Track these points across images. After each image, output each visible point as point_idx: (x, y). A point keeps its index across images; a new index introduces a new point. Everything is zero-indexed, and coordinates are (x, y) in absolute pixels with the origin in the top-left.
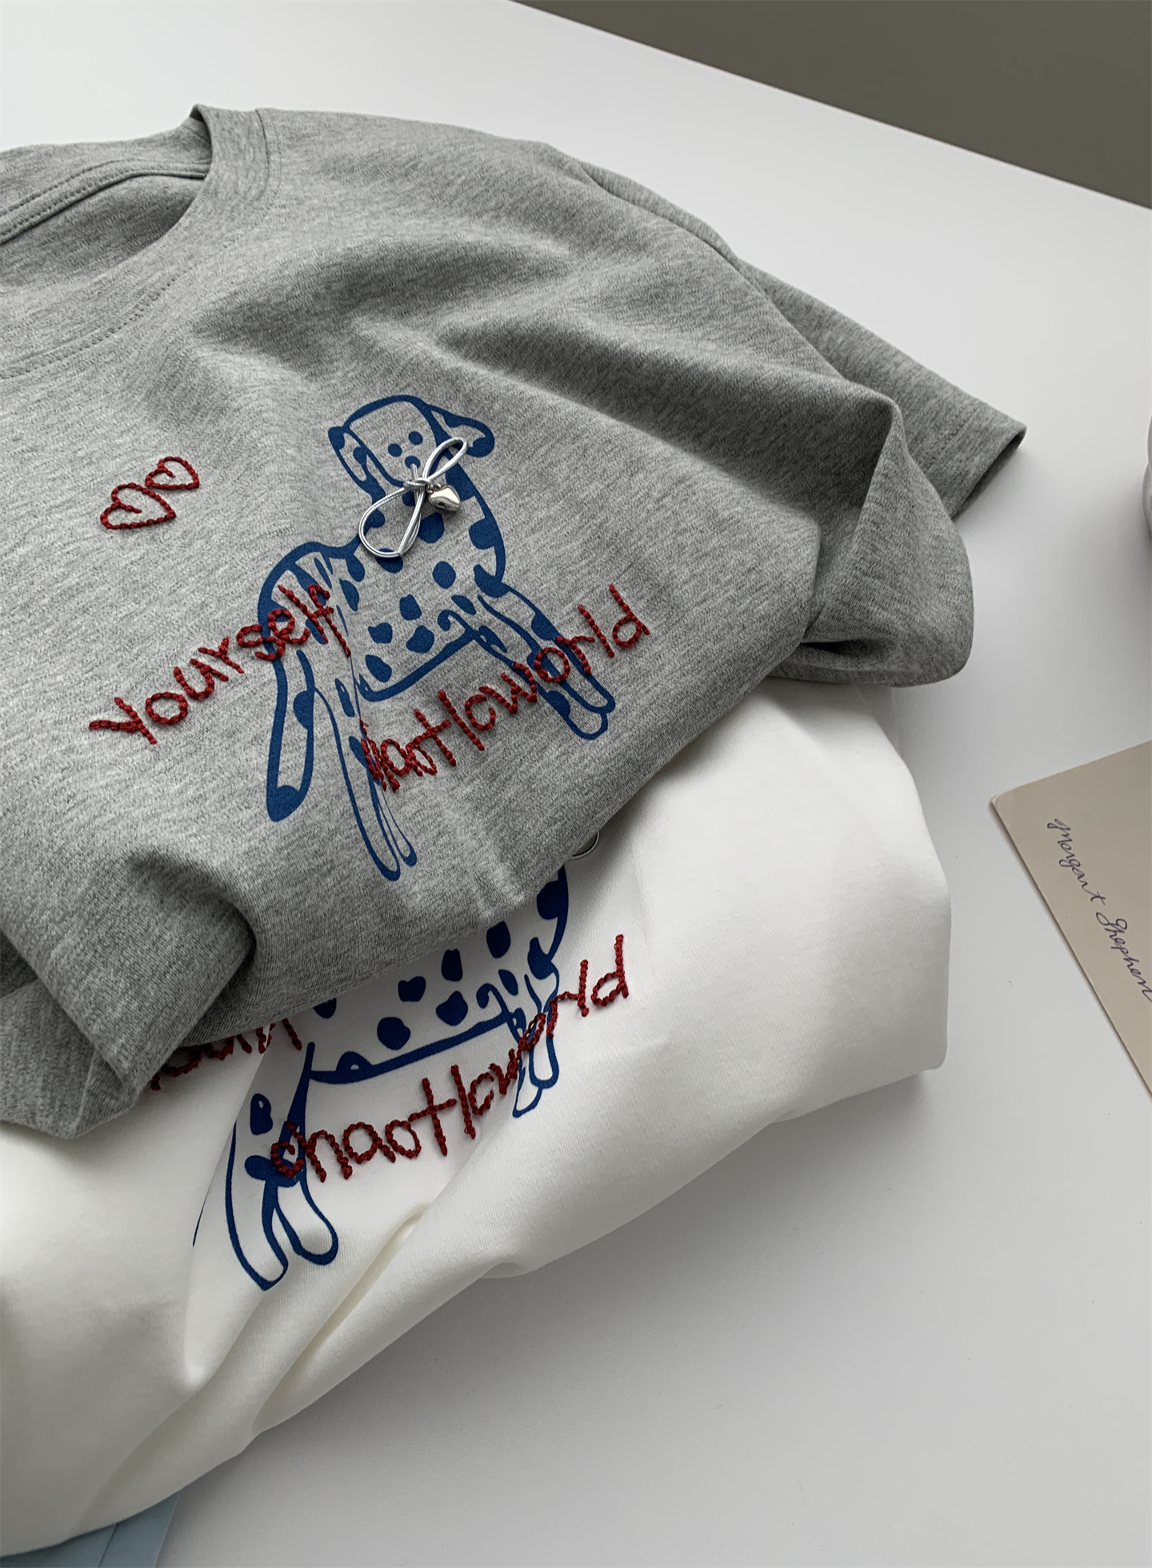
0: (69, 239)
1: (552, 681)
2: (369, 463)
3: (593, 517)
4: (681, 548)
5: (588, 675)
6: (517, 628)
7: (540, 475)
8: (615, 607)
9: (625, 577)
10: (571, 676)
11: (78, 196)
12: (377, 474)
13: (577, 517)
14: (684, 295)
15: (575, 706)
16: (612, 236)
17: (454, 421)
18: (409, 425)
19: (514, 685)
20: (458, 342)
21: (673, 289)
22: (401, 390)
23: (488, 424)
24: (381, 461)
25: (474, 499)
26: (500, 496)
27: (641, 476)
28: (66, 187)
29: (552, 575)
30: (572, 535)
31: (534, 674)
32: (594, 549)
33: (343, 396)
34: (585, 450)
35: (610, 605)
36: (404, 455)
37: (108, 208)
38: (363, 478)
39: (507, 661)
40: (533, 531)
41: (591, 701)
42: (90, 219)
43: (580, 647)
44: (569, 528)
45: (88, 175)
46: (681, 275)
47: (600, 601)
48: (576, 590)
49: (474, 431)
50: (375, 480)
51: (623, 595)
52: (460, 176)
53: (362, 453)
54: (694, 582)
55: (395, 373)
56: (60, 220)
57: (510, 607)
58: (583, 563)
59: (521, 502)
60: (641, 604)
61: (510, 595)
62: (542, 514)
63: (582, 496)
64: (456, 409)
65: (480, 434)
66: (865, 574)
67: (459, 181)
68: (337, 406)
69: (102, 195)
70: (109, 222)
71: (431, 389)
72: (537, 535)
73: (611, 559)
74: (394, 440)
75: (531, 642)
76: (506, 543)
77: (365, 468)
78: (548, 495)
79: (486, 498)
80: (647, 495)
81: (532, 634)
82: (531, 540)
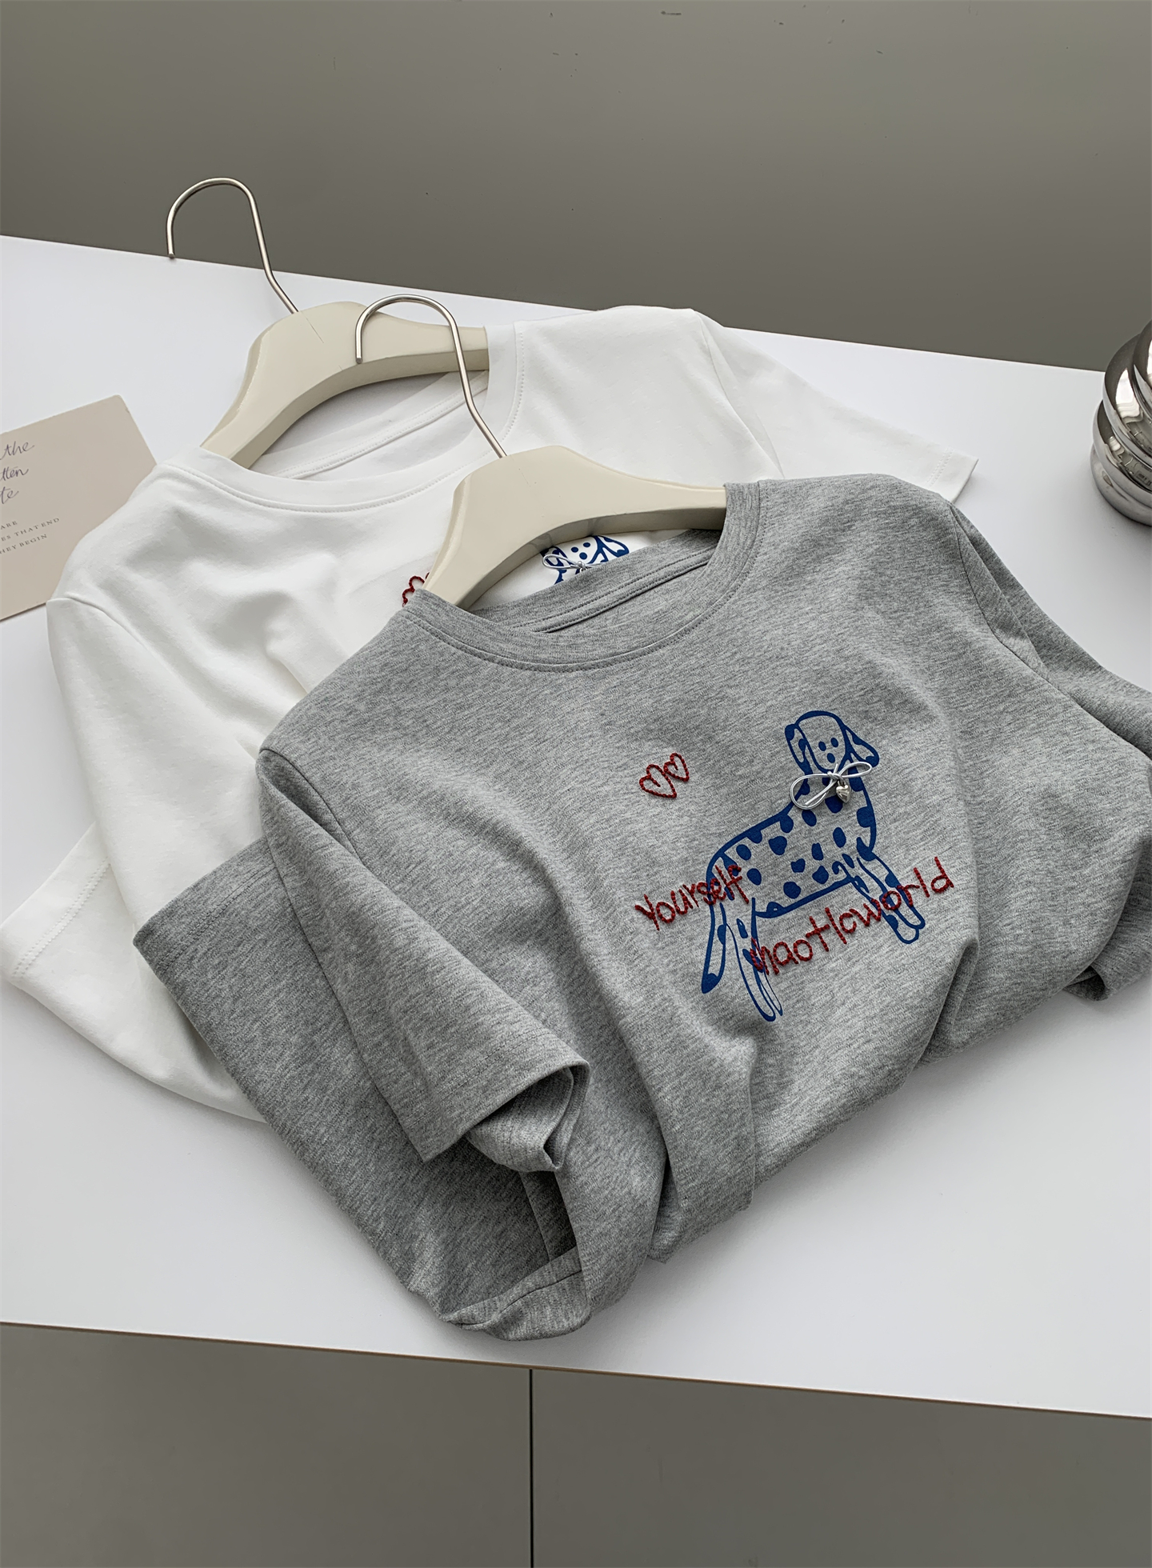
1: (890, 909)
2: (807, 750)
5: (911, 906)
6: (877, 880)
7: (904, 785)
8: (936, 870)
10: (901, 907)
12: (810, 759)
15: (901, 924)
17: (857, 740)
18: (832, 732)
19: (870, 911)
24: (813, 751)
25: (861, 794)
26: (877, 794)
29: (901, 851)
30: (917, 826)
31: (882, 905)
33: (796, 704)
36: (827, 751)
38: (802, 760)
39: (868, 898)
40: (894, 820)
41: (911, 922)
43: (910, 891)
44: (917, 821)
48: (914, 860)
49: (868, 750)
50: (808, 763)
51: (942, 863)
53: (803, 743)
57: (875, 868)
58: (921, 844)
59: (889, 801)
60: (951, 868)
61: (876, 861)
62: (901, 810)
65: (871, 754)
68: (792, 710)
71: (848, 716)
72: (896, 824)
74: (822, 739)
75: (883, 888)
77: (804, 753)
78: (906, 799)
79: (869, 794)
81: (885, 884)
82: (892, 826)
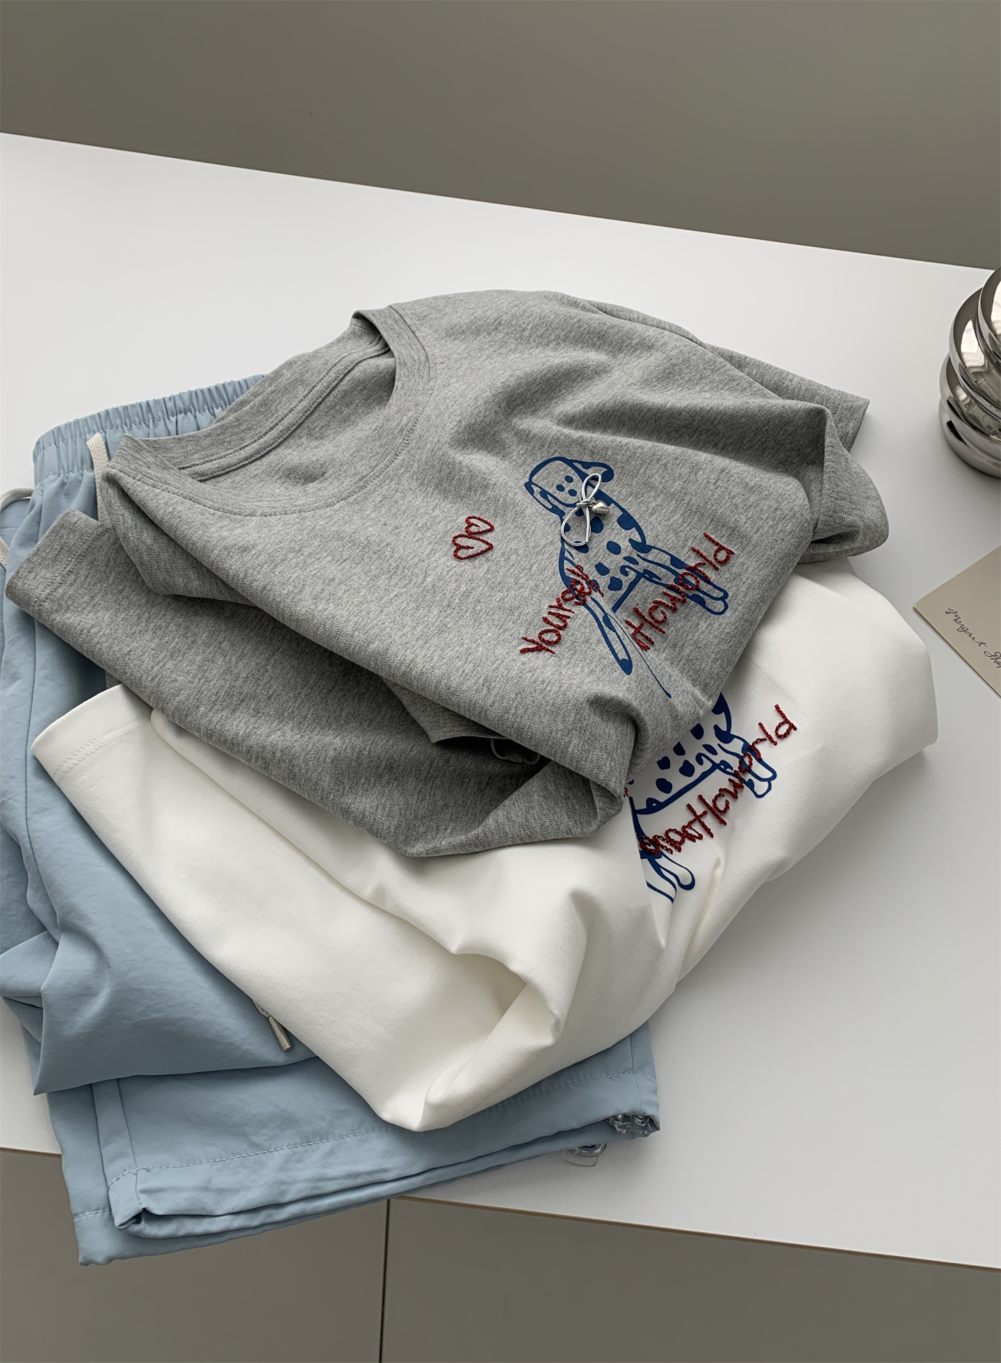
0: (338, 407)
2: (550, 498)
3: (683, 500)
4: (736, 506)
5: (709, 582)
6: (662, 566)
7: (645, 484)
8: (710, 544)
9: (711, 527)
10: (700, 585)
11: (337, 382)
12: (556, 503)
13: (674, 502)
14: (684, 369)
15: (707, 600)
16: (630, 343)
17: (587, 465)
18: (563, 473)
19: (670, 596)
20: (570, 421)
21: (677, 367)
22: (552, 454)
23: (607, 463)
24: (556, 495)
25: (613, 505)
26: (626, 500)
27: (701, 473)
28: (328, 379)
29: (671, 535)
30: (674, 511)
32: (689, 516)
33: (521, 466)
34: (666, 466)
35: (707, 544)
36: (567, 490)
37: (353, 385)
38: (550, 507)
39: (663, 585)
40: (652, 514)
41: (715, 595)
42: (346, 394)
43: (700, 569)
44: (671, 509)
45: (335, 369)
46: (679, 359)
47: (701, 543)
48: (686, 540)
49: (600, 468)
50: (556, 507)
51: (713, 537)
52: (529, 324)
53: (544, 494)
54: (749, 522)
55: (546, 446)
56: (331, 397)
57: (656, 556)
58: (685, 525)
59: (639, 501)
60: (724, 539)
61: (653, 550)
62: (654, 504)
63: (673, 490)
64: (587, 459)
65: (604, 470)
66: (837, 499)
67: (529, 327)
68: (521, 471)
69: (347, 378)
70: (355, 393)
71: (569, 451)
72: (655, 516)
73: (700, 520)
74: (557, 483)
75: (673, 572)
76: (640, 524)
77: (549, 501)
78: (653, 494)
79: (619, 503)
80: (708, 482)
81: (672, 567)
82: (653, 519)
